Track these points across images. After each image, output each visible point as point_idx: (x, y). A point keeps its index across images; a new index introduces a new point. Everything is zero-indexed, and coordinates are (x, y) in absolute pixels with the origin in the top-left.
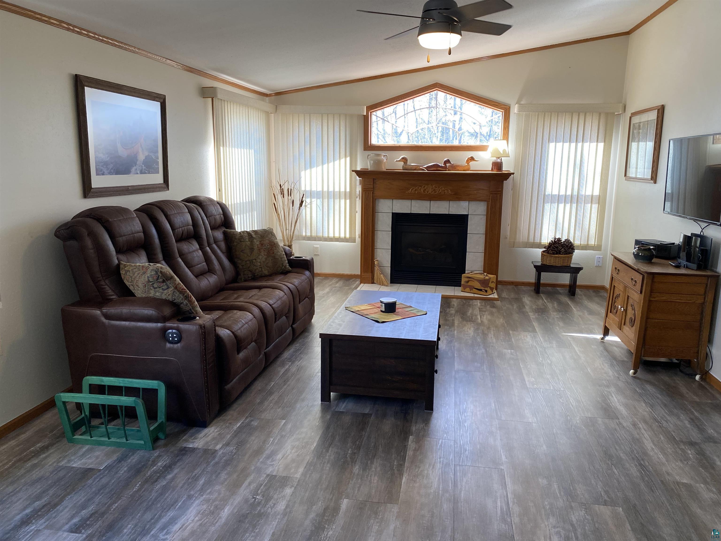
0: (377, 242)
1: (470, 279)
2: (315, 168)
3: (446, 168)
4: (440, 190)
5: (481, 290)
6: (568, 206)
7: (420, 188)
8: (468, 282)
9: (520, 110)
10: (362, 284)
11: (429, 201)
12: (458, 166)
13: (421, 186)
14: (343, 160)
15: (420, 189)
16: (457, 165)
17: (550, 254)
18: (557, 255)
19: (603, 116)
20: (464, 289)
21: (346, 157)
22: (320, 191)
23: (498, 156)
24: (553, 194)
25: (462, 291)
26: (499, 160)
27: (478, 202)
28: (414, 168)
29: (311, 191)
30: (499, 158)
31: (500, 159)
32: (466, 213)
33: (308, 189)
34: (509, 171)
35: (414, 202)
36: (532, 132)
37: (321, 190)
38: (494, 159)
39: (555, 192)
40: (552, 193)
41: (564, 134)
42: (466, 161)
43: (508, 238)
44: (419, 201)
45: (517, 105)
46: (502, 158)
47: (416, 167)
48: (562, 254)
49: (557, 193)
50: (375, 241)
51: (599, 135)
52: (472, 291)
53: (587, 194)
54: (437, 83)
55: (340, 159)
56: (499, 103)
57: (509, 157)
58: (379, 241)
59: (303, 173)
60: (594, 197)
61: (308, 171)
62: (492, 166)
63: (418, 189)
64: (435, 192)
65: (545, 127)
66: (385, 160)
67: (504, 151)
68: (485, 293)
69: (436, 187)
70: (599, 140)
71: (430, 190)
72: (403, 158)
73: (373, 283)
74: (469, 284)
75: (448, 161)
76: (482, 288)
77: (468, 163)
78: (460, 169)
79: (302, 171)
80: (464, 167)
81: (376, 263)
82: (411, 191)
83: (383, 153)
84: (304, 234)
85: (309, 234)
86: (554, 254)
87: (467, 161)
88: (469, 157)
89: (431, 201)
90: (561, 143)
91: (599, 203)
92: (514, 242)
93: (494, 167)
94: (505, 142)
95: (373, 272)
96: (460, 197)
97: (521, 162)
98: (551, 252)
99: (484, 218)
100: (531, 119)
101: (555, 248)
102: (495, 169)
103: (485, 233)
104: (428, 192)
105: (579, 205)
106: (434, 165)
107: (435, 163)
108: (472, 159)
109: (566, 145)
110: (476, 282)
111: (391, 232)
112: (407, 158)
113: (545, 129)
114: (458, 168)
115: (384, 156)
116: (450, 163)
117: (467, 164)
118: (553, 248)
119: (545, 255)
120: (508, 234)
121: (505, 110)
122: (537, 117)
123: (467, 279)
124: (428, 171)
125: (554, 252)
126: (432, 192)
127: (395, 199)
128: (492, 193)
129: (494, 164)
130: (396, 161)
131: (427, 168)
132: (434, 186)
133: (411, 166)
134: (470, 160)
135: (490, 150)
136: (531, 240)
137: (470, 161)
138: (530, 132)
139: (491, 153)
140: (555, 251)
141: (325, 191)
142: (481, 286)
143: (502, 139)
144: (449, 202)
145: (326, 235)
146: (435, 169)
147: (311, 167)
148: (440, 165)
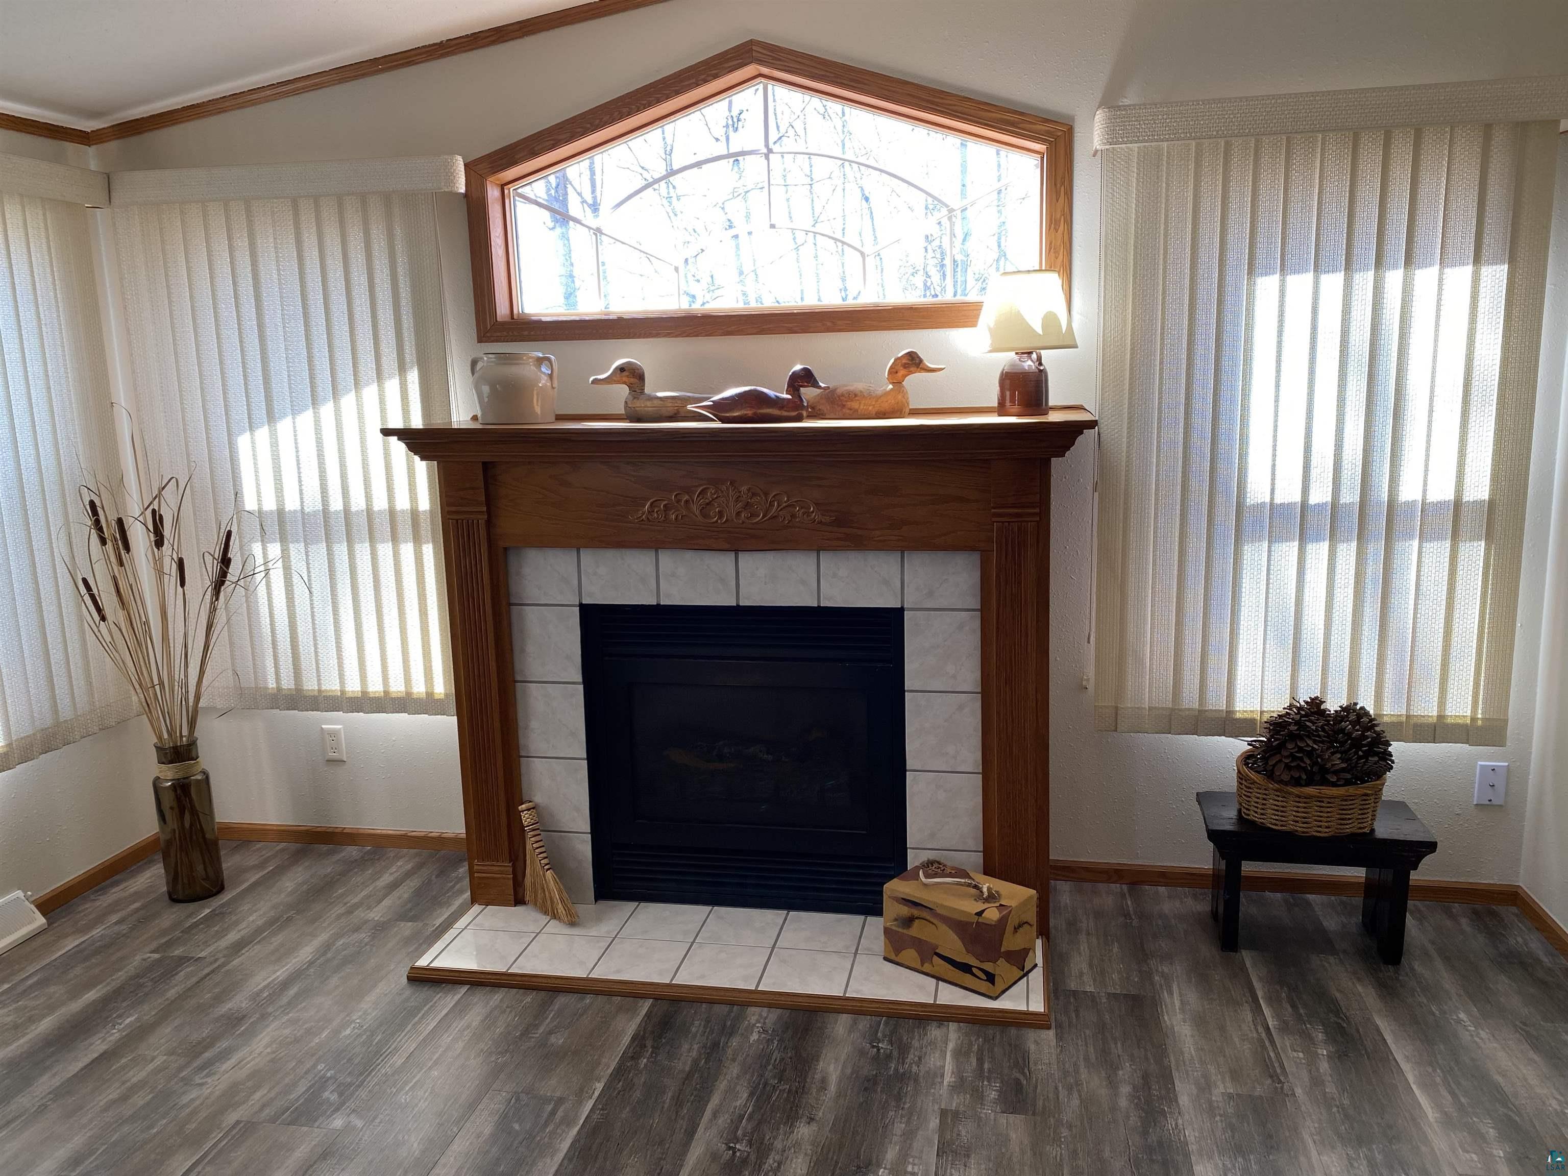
0: (527, 727)
1: (916, 912)
2: (289, 419)
3: (801, 406)
4: (771, 505)
5: (966, 968)
6: (1347, 552)
7: (686, 497)
8: (909, 921)
9: (1113, 136)
10: (477, 908)
11: (733, 554)
12: (854, 396)
13: (688, 490)
14: (392, 386)
15: (687, 501)
16: (849, 393)
17: (1281, 782)
18: (1310, 790)
19: (1500, 138)
20: (897, 951)
21: (402, 369)
22: (315, 513)
23: (1025, 345)
24: (1278, 500)
25: (885, 959)
26: (1030, 363)
27: (941, 554)
28: (670, 410)
29: (281, 512)
30: (1030, 353)
31: (1034, 356)
32: (894, 603)
33: (270, 505)
34: (1080, 408)
35: (668, 560)
36: (1172, 231)
37: (320, 507)
38: (1006, 359)
39: (1288, 493)
40: (1272, 499)
41: (1318, 235)
42: (890, 372)
43: (1091, 687)
44: (689, 555)
45: (1100, 116)
46: (1044, 353)
47: (679, 404)
48: (1334, 785)
49: (1297, 498)
50: (521, 724)
51: (1487, 231)
52: (927, 967)
53: (1432, 497)
54: (751, 42)
55: (380, 376)
56: (1022, 114)
57: (1075, 346)
58: (534, 724)
59: (243, 442)
60: (1464, 511)
61: (262, 434)
62: (998, 388)
63: (678, 501)
64: (754, 515)
65: (1233, 206)
66: (544, 381)
67: (1050, 320)
68: (984, 986)
69: (754, 494)
70: (1486, 253)
71: (731, 504)
72: (622, 369)
73: (519, 901)
74: (915, 931)
75: (806, 377)
76: (972, 961)
77: (898, 383)
78: (862, 407)
79: (240, 434)
80: (878, 398)
81: (526, 818)
82: (650, 512)
83: (535, 351)
84: (272, 684)
85: (288, 683)
86: (1297, 783)
87: (893, 371)
88: (900, 355)
89: (741, 555)
90: (1309, 277)
91: (1489, 538)
92: (1117, 708)
93: (1008, 393)
94: (1054, 280)
95: (517, 858)
96: (860, 532)
97: (1131, 369)
98: (1286, 777)
99: (974, 624)
100: (1168, 174)
101: (1301, 759)
102: (1012, 400)
103: (979, 690)
104: (721, 517)
105: (1399, 546)
106: (741, 396)
107: (752, 388)
108: (913, 362)
109: (1333, 282)
110: (943, 928)
111: (581, 687)
112: (641, 368)
113: (1232, 217)
114: (855, 405)
115: (540, 361)
116: (815, 384)
117: (891, 386)
118: (1293, 757)
119: (1254, 782)
120: (1090, 671)
121: (1050, 143)
122: (1192, 166)
123: (905, 911)
124: (723, 421)
125: (1297, 775)
126: (738, 514)
127: (586, 547)
128: (1000, 515)
129: (1008, 382)
130: (595, 381)
131: (721, 409)
132: (744, 489)
133: (656, 402)
134: (905, 366)
135: (987, 318)
136: (1190, 699)
137: (902, 372)
138: (1166, 236)
139: (990, 329)
140: (1305, 769)
141: (336, 512)
142: (968, 951)
143: (1044, 268)
144: (814, 555)
145: (353, 686)
146: (749, 412)
147: (271, 418)
148: (771, 393)
